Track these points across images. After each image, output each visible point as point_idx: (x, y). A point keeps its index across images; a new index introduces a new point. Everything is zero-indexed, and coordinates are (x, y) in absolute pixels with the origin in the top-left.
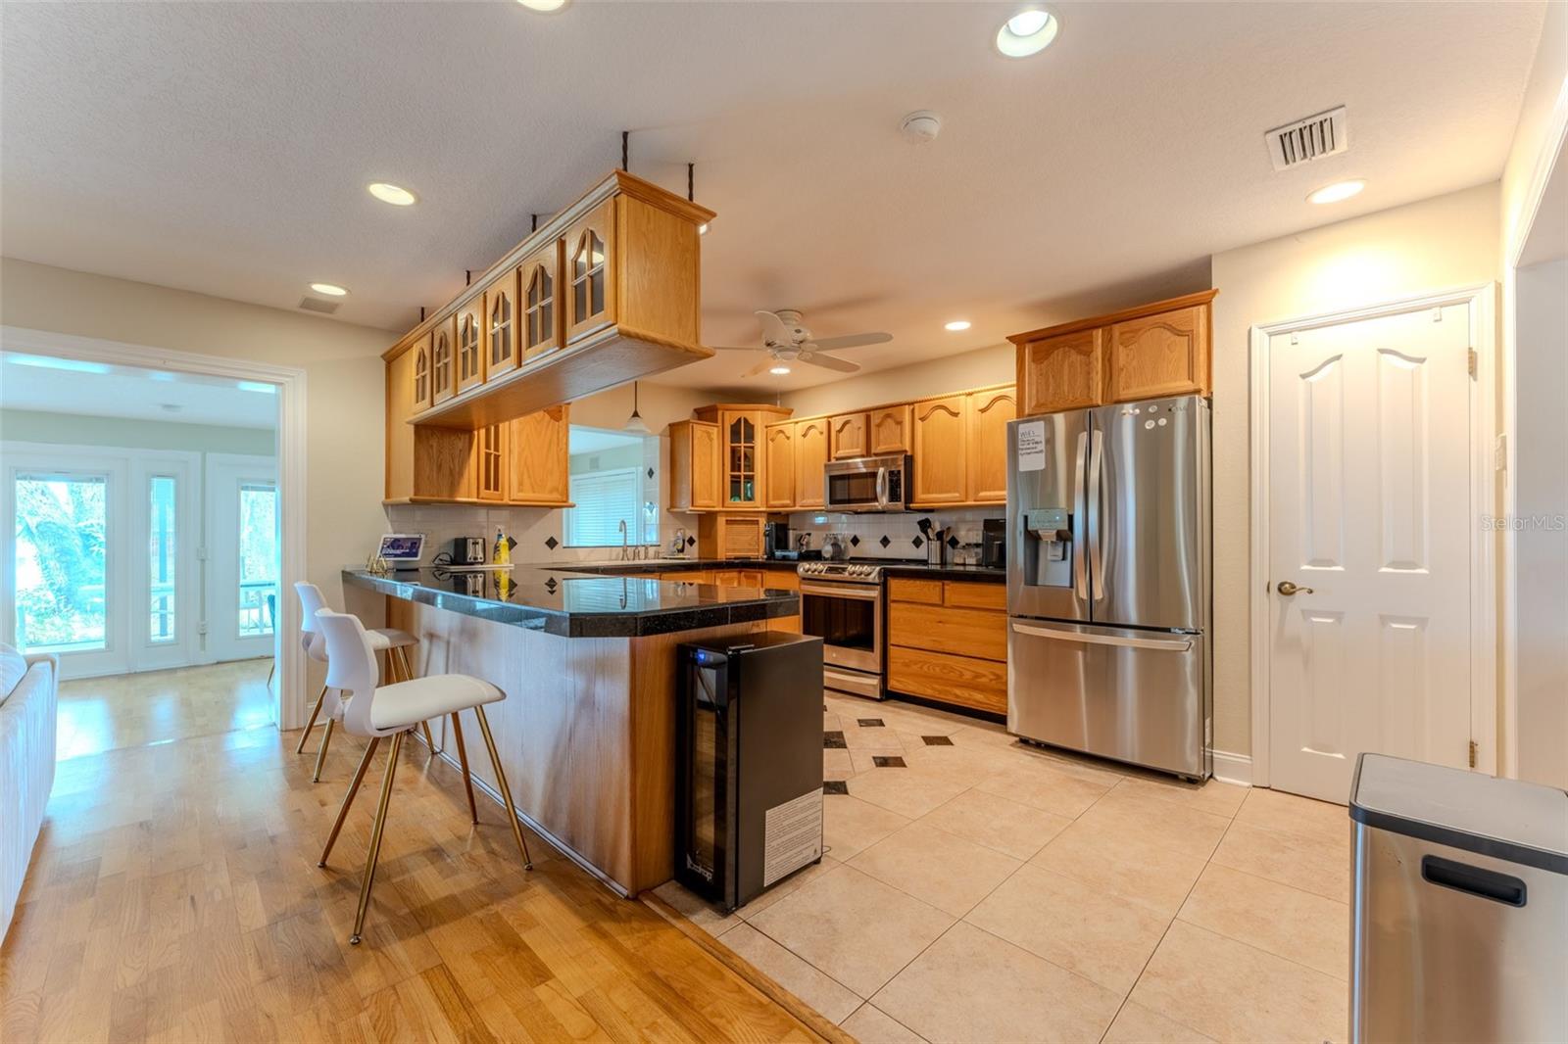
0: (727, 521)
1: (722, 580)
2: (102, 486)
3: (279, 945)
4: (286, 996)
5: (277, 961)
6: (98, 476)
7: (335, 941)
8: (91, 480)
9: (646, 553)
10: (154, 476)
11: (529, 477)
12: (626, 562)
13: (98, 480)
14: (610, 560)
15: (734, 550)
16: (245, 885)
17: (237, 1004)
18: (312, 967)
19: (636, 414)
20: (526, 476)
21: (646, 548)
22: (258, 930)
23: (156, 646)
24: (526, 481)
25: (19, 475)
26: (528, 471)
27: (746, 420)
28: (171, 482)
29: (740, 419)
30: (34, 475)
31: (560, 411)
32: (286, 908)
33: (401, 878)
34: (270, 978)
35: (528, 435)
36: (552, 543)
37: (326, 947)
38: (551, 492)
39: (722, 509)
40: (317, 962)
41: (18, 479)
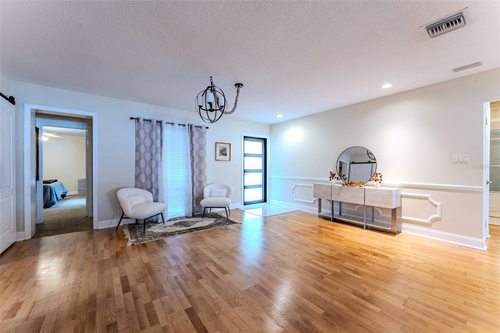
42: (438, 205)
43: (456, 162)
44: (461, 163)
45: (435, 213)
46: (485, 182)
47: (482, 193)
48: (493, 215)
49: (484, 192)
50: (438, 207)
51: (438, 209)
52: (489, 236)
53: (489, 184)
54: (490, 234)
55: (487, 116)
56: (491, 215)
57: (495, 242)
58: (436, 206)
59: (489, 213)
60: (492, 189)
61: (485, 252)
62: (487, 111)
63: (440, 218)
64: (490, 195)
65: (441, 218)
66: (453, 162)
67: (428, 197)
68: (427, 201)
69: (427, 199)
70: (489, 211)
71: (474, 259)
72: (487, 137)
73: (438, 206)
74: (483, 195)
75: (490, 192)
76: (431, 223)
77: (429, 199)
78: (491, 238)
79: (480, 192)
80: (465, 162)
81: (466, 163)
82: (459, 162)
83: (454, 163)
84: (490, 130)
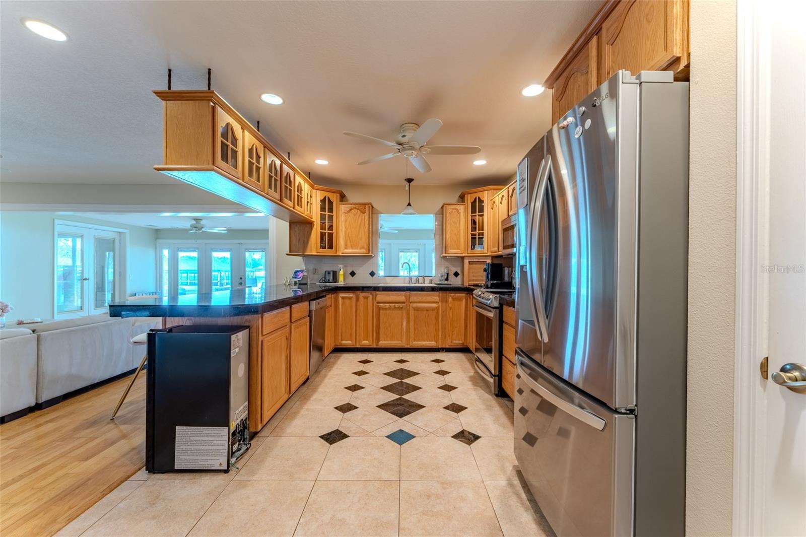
0: (469, 262)
1: (453, 299)
9: (424, 281)
11: (350, 242)
12: (411, 285)
14: (404, 283)
15: (473, 280)
19: (409, 204)
20: (348, 241)
21: (424, 278)
24: (349, 244)
26: (350, 238)
27: (479, 198)
29: (476, 198)
31: (365, 208)
35: (349, 222)
36: (372, 274)
38: (361, 249)
39: (467, 255)
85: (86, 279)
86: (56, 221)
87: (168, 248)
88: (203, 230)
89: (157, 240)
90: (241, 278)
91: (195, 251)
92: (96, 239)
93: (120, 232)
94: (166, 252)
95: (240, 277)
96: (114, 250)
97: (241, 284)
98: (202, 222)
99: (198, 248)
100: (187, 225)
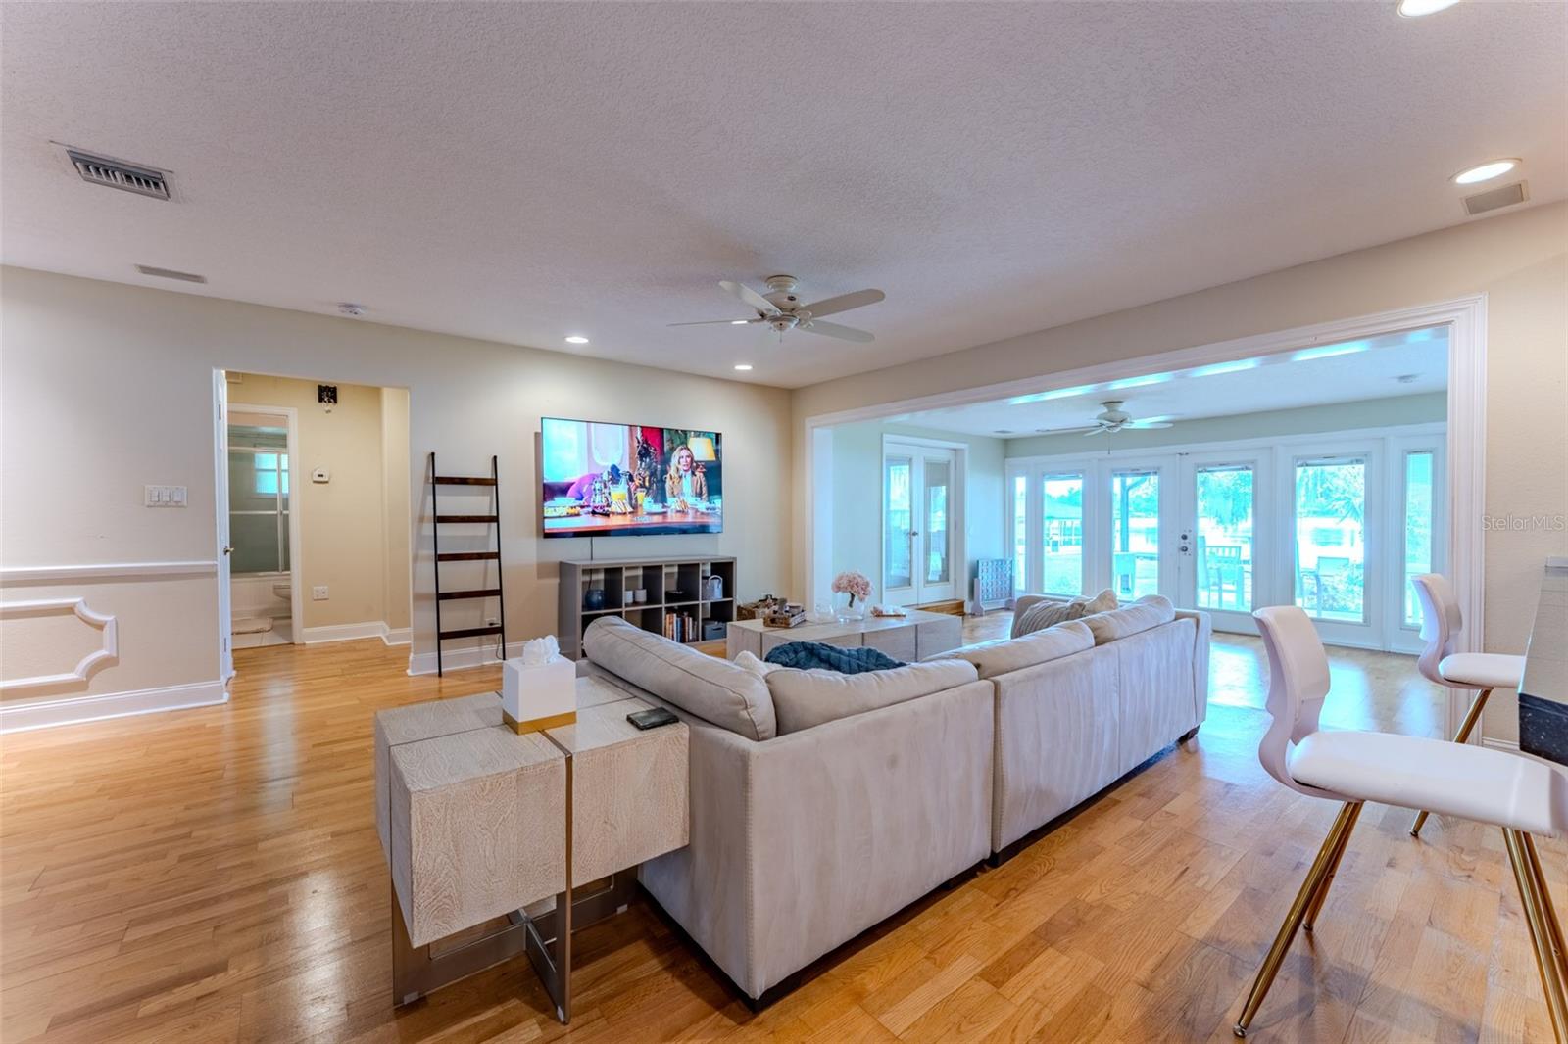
2: (1361, 468)
3: (1186, 966)
4: (1136, 1015)
5: (1168, 978)
6: (1359, 458)
7: (1226, 1011)
8: (1352, 463)
10: (1410, 453)
13: (1358, 462)
16: (1229, 889)
17: (1108, 982)
18: (1181, 1013)
22: (1189, 937)
23: (1410, 630)
25: (1299, 463)
28: (1428, 457)
30: (1310, 462)
32: (1230, 940)
33: (1372, 1019)
34: (1146, 987)
37: (1213, 1008)
40: (1189, 1014)
41: (1299, 466)
42: (106, 622)
43: (152, 504)
44: (166, 505)
45: (100, 647)
46: (220, 551)
47: (214, 574)
48: (241, 629)
49: (219, 574)
50: (106, 629)
51: (108, 633)
52: (234, 673)
53: (228, 554)
54: (235, 668)
55: (221, 399)
56: (237, 630)
57: (246, 681)
58: (100, 626)
59: (232, 625)
60: (238, 568)
61: (225, 706)
62: (220, 388)
63: (114, 655)
64: (232, 582)
65: (117, 657)
66: (147, 503)
67: (75, 604)
68: (73, 616)
69: (70, 610)
70: (232, 621)
71: (203, 726)
72: (222, 447)
73: (108, 624)
74: (217, 581)
75: (231, 577)
76: (85, 679)
77: (76, 611)
78: (237, 676)
79: (212, 574)
80: (174, 504)
81: (178, 505)
82: (160, 504)
83: (148, 507)
84: (229, 426)
85: (915, 534)
86: (886, 437)
87: (1026, 474)
88: (1125, 426)
89: (1007, 460)
90: (1185, 537)
91: (1077, 477)
92: (927, 464)
93: (955, 450)
94: (1021, 484)
95: (1187, 533)
96: (947, 484)
97: (1185, 550)
98: (1122, 408)
99: (1083, 472)
100: (1089, 417)
